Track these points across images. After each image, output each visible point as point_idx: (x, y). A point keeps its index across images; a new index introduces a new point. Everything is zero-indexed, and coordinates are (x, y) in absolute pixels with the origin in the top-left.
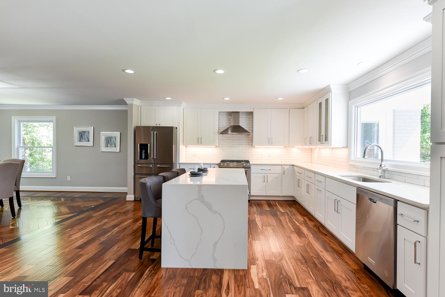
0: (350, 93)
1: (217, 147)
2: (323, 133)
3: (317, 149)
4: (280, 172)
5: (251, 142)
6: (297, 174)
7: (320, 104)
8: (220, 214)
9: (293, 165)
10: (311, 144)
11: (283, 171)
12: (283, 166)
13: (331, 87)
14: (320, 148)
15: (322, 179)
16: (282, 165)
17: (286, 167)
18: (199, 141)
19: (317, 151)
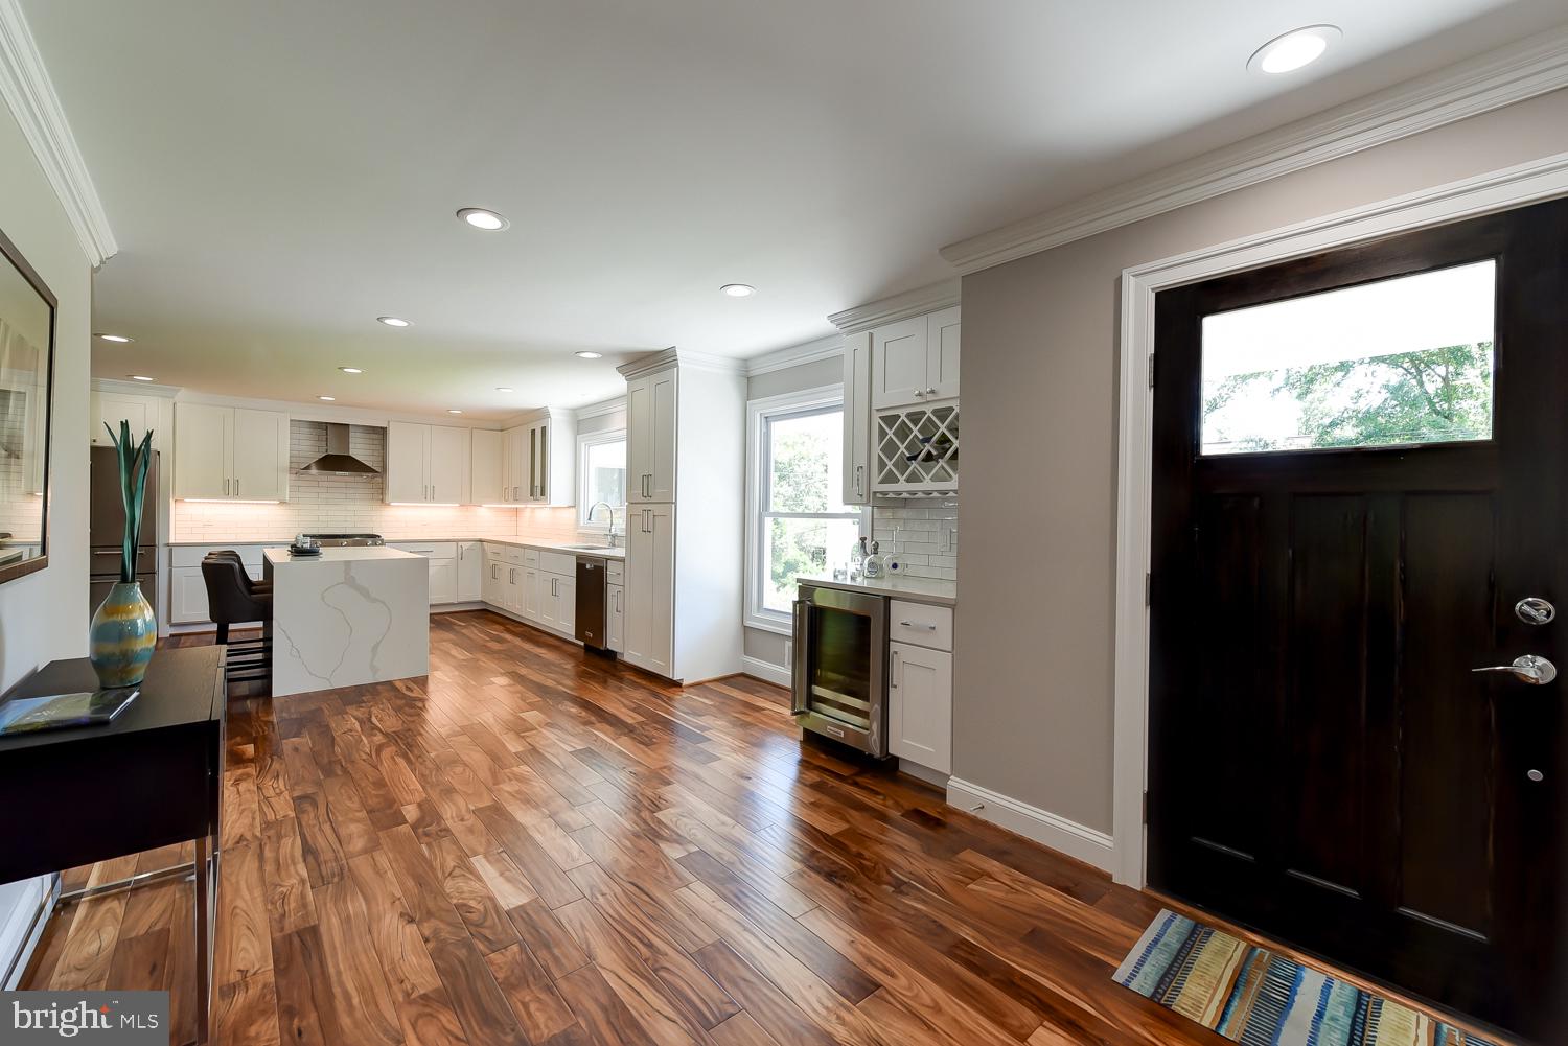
0: (579, 421)
1: (282, 503)
2: (538, 482)
3: (528, 510)
4: (454, 555)
5: (380, 494)
6: (490, 556)
7: (533, 432)
8: (383, 603)
9: (481, 541)
10: (516, 500)
11: (460, 553)
12: (460, 544)
13: (550, 409)
14: (534, 508)
15: (534, 554)
16: (457, 541)
17: (466, 545)
18: (231, 489)
19: (527, 514)
